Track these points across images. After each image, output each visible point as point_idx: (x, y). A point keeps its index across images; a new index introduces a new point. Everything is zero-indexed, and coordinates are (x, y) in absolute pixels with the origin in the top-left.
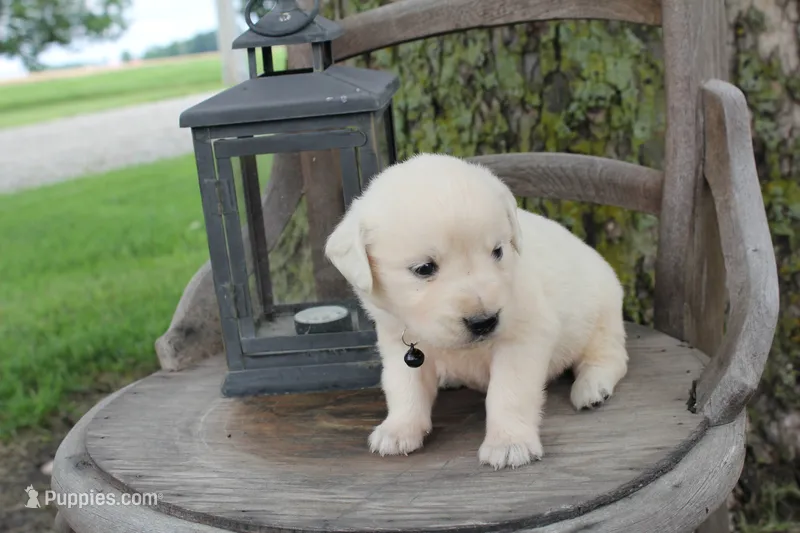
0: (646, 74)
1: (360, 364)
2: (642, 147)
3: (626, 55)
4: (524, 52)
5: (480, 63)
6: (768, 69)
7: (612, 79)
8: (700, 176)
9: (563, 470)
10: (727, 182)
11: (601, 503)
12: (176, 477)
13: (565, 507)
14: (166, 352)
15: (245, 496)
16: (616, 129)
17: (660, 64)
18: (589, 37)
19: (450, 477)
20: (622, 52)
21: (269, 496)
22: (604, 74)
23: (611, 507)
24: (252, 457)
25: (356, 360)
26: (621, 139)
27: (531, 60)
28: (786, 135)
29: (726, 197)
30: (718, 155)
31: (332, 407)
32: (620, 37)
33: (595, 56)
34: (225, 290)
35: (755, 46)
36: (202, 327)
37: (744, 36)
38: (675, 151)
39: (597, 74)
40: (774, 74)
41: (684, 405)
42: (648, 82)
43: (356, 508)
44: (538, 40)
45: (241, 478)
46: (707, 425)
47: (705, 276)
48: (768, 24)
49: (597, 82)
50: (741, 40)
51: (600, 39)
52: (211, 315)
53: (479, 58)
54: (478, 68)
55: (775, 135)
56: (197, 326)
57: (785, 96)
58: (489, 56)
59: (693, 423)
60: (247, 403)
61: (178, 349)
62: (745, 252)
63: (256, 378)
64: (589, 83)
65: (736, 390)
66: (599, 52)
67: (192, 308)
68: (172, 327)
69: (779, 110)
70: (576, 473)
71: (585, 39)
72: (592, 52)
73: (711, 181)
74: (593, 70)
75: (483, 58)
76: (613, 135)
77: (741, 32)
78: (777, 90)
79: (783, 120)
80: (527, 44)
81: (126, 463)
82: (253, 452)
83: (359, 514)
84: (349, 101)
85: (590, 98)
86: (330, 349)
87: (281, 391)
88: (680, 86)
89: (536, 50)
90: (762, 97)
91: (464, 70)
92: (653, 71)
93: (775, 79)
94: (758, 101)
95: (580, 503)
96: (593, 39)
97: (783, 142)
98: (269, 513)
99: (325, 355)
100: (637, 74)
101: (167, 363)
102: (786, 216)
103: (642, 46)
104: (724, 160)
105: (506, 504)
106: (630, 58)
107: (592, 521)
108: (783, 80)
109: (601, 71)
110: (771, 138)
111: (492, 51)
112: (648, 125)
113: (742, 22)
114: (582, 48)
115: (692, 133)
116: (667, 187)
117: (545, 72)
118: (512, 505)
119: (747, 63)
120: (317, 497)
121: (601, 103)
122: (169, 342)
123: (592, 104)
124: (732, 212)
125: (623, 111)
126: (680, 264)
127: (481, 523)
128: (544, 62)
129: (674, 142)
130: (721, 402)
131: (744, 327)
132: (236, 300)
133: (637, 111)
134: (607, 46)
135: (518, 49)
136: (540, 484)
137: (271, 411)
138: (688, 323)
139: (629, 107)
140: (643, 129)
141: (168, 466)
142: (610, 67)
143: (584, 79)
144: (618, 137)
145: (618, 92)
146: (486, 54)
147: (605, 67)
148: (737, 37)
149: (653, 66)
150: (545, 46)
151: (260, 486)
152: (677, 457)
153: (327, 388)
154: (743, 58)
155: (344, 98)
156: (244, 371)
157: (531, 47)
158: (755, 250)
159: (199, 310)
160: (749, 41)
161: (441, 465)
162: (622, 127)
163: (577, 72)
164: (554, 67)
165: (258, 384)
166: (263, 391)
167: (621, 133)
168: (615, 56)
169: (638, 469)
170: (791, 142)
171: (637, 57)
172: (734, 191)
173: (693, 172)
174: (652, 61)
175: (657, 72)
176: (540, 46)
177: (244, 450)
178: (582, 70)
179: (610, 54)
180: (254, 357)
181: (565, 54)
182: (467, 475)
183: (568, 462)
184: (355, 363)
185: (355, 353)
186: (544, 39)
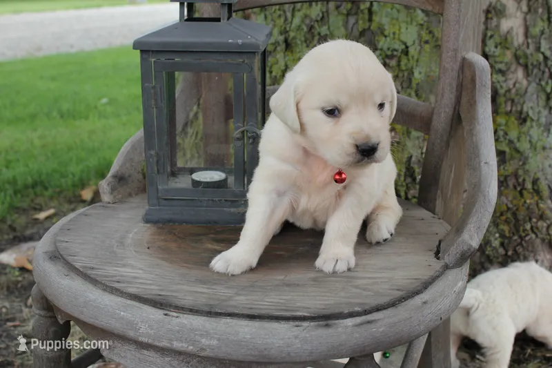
0: (426, 37)
1: (232, 210)
2: (418, 84)
3: (415, 23)
4: (348, 14)
5: (319, 19)
6: (505, 42)
7: (403, 38)
8: (457, 112)
9: (357, 287)
10: (473, 118)
11: (378, 309)
12: (116, 270)
13: (357, 309)
14: (105, 191)
15: (159, 286)
16: (403, 71)
17: (435, 31)
18: (392, 9)
19: (288, 285)
20: (412, 20)
21: (175, 287)
22: (399, 35)
23: (384, 311)
24: (163, 263)
25: (229, 207)
26: (405, 78)
27: (352, 20)
28: (511, 86)
29: (471, 127)
30: (469, 101)
31: (213, 236)
33: (394, 21)
34: (151, 155)
35: (498, 26)
36: (130, 176)
37: (492, 19)
39: (394, 33)
40: (507, 46)
41: (432, 254)
42: (427, 42)
43: (230, 298)
44: (359, 8)
45: (157, 275)
46: (447, 267)
47: (452, 175)
48: (507, 12)
49: (394, 38)
50: (489, 21)
51: (398, 11)
52: (135, 169)
53: (318, 15)
54: (317, 21)
55: (504, 85)
56: (127, 175)
57: (514, 61)
58: (325, 14)
59: (437, 265)
60: (159, 228)
61: (113, 190)
63: (166, 214)
64: (388, 39)
65: (465, 248)
66: (397, 19)
67: (124, 164)
68: (110, 174)
69: (509, 69)
70: (364, 290)
71: (389, 10)
72: (393, 19)
73: (463, 116)
74: (392, 31)
75: (321, 15)
76: (401, 75)
77: (490, 16)
78: (509, 56)
79: (511, 76)
80: (351, 9)
81: (83, 259)
82: (163, 259)
83: (232, 303)
84: (243, 44)
85: (388, 49)
86: (214, 199)
87: (181, 222)
88: (450, 54)
89: (356, 14)
90: (498, 59)
91: (307, 21)
92: (431, 35)
93: (508, 49)
94: (496, 62)
95: (367, 307)
96: (394, 10)
97: (509, 91)
98: (176, 297)
99: (210, 202)
100: (420, 36)
101: (106, 197)
102: (505, 139)
103: (426, 19)
104: (473, 104)
105: (321, 304)
106: (416, 26)
107: (373, 318)
108: (514, 50)
109: (397, 32)
110: (501, 87)
111: (327, 11)
112: (423, 71)
113: (490, 9)
114: (387, 16)
116: (435, 117)
117: (360, 30)
118: (325, 305)
119: (491, 36)
120: (205, 291)
121: (395, 53)
122: (108, 185)
123: (389, 53)
125: (409, 60)
127: (306, 314)
128: (361, 22)
129: (443, 89)
130: (456, 255)
131: (474, 210)
132: (157, 162)
133: (417, 61)
134: (403, 16)
135: (345, 12)
136: (342, 294)
137: (174, 234)
138: (439, 204)
139: (413, 57)
140: (420, 73)
141: (111, 263)
142: (403, 30)
143: (386, 36)
144: (403, 76)
145: (407, 47)
146: (323, 13)
147: (399, 30)
148: (487, 18)
149: (430, 32)
150: (362, 11)
151: (169, 281)
152: (426, 285)
153: (210, 223)
154: (489, 34)
155: (240, 41)
156: (158, 207)
157: (353, 11)
158: (486, 163)
159: (128, 165)
160: (494, 22)
161: (282, 277)
162: (407, 70)
163: (382, 31)
164: (366, 27)
165: (166, 217)
166: (170, 221)
167: (406, 74)
168: (407, 23)
169: (402, 291)
170: (513, 91)
171: (422, 25)
172: (476, 124)
173: (452, 109)
174: (431, 29)
175: (433, 36)
176: (359, 11)
177: (158, 258)
178: (385, 30)
179: (404, 22)
180: (165, 199)
181: (374, 18)
182: (298, 285)
183: (360, 282)
184: (228, 210)
185: (230, 203)
186: (362, 7)
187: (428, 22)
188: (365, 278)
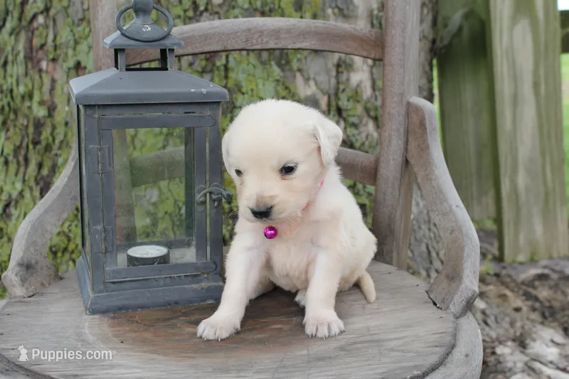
1: (194, 286)
3: (271, 79)
4: (203, 72)
6: (356, 96)
7: (262, 95)
8: (405, 158)
9: (392, 350)
10: (427, 163)
11: (433, 369)
12: (107, 373)
13: (416, 373)
14: (15, 282)
17: (291, 87)
18: (248, 65)
19: (319, 359)
20: (268, 76)
22: (257, 91)
23: (438, 371)
25: (191, 283)
28: (364, 139)
29: (427, 172)
30: (419, 146)
31: (184, 318)
32: (268, 66)
33: (251, 78)
34: (97, 231)
35: (348, 80)
36: (37, 263)
37: (342, 72)
38: (390, 141)
39: (252, 90)
40: (358, 98)
41: (431, 305)
44: (214, 65)
46: (457, 317)
48: (355, 66)
49: (252, 96)
50: (340, 74)
51: (254, 66)
52: (41, 254)
55: (358, 137)
56: (33, 262)
57: (365, 114)
59: (448, 316)
60: (113, 318)
61: (23, 281)
62: (450, 207)
63: (117, 299)
64: (246, 96)
66: (254, 76)
67: (27, 248)
68: (12, 264)
69: (361, 122)
70: (404, 351)
71: (245, 66)
72: (249, 75)
73: (412, 161)
74: (249, 89)
77: (340, 70)
78: (359, 109)
79: (362, 129)
80: (205, 67)
81: (54, 366)
82: (151, 352)
84: (208, 93)
86: (173, 276)
87: (135, 308)
88: (395, 99)
89: (212, 71)
90: (351, 113)
92: (287, 91)
93: (358, 102)
94: (349, 116)
95: (424, 370)
96: (251, 66)
97: (363, 144)
99: (168, 280)
100: (277, 92)
101: (17, 291)
103: (282, 74)
104: (424, 148)
105: (375, 374)
106: (273, 81)
108: (363, 103)
109: (255, 88)
110: (357, 140)
113: (341, 63)
114: (243, 73)
115: (402, 131)
116: (382, 165)
119: (344, 90)
122: (16, 275)
124: (433, 182)
126: (393, 216)
128: (217, 79)
129: (390, 135)
130: (461, 303)
131: (465, 255)
132: (105, 239)
134: (259, 72)
135: (200, 69)
136: (386, 360)
137: (137, 322)
138: (395, 256)
142: (260, 86)
143: (243, 94)
147: (257, 86)
148: (338, 72)
150: (218, 69)
152: (454, 337)
153: (170, 304)
154: (342, 87)
155: (204, 91)
156: (105, 294)
157: (208, 69)
159: (32, 249)
160: (344, 77)
161: (305, 352)
163: (239, 88)
164: (224, 84)
165: (118, 303)
166: (120, 309)
168: (264, 79)
169: (441, 346)
170: (367, 143)
171: (278, 81)
172: (434, 168)
173: (401, 156)
174: (287, 85)
175: (290, 91)
176: (215, 68)
177: (146, 352)
178: (242, 87)
179: (260, 78)
180: (114, 283)
181: (231, 75)
182: (330, 358)
183: (392, 344)
184: (190, 286)
185: (190, 279)
186: (218, 63)
187: (285, 77)
188: (391, 340)
